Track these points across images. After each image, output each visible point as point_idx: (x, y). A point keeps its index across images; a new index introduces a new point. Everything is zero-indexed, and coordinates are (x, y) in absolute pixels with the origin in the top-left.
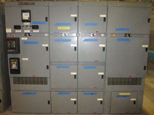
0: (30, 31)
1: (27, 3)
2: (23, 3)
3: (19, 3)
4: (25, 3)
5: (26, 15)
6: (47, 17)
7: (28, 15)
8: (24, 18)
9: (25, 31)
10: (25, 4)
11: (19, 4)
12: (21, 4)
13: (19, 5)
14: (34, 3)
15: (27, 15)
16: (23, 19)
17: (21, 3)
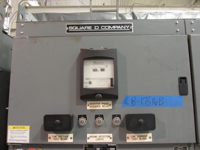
0: (111, 135)
1: (100, 26)
2: (84, 26)
3: (68, 26)
4: (93, 26)
5: (99, 69)
6: (185, 78)
7: (106, 69)
8: (90, 83)
9: (88, 135)
10: (93, 28)
11: (71, 28)
12: (77, 28)
13: (68, 31)
14: (127, 25)
15: (102, 70)
16: (86, 85)
17: (79, 26)
